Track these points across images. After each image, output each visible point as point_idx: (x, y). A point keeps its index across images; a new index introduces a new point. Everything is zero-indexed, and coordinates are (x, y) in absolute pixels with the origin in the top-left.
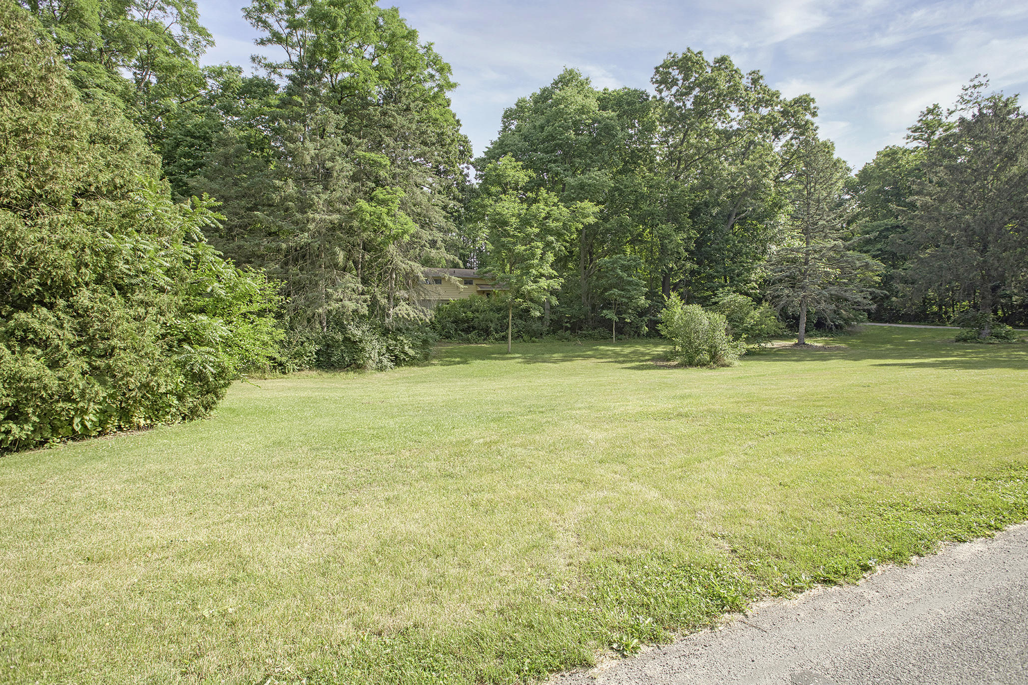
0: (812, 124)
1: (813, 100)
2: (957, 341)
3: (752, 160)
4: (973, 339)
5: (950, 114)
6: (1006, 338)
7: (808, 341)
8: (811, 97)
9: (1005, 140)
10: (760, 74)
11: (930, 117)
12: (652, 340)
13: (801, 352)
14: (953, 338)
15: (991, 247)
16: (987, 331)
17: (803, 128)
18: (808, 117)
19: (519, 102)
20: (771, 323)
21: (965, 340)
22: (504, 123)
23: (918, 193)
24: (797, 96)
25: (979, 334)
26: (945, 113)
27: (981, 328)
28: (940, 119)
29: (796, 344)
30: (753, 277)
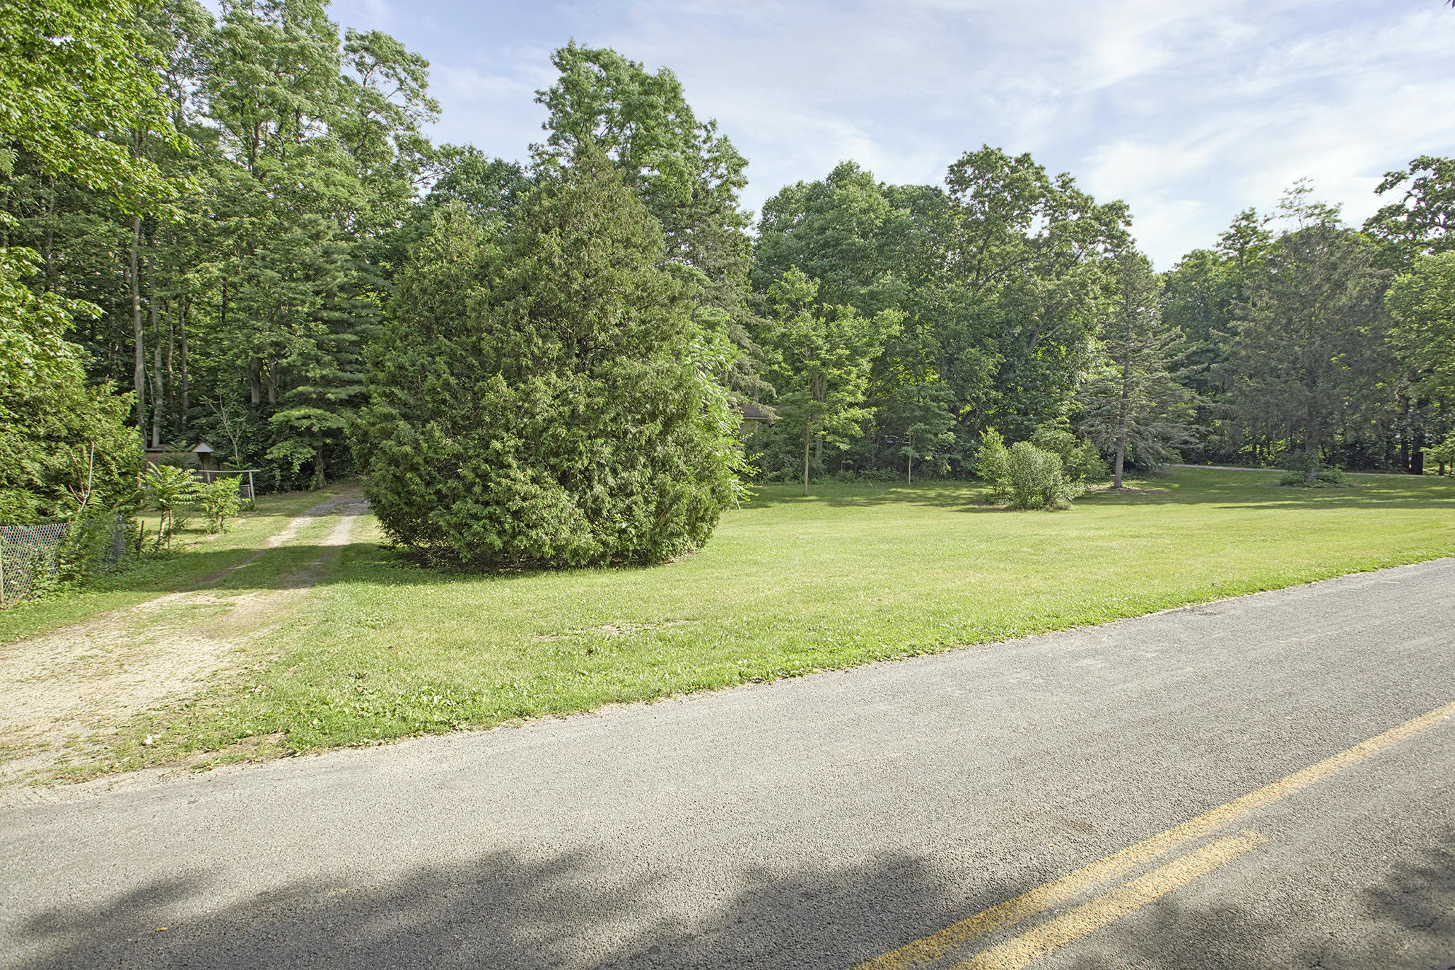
0: (1129, 235)
1: (1127, 207)
2: (1283, 485)
3: (1072, 276)
4: (1300, 483)
5: (1266, 221)
6: (1333, 481)
7: (1124, 484)
8: (1126, 203)
9: (1334, 267)
10: (1071, 176)
11: (1244, 223)
12: (953, 482)
13: (1116, 496)
14: (1278, 481)
15: (1320, 384)
16: (1314, 473)
17: (1119, 240)
18: (1122, 226)
19: (785, 190)
20: (1095, 463)
21: (1291, 484)
22: (765, 215)
23: (1243, 318)
24: (1110, 202)
25: (1306, 477)
26: (1261, 220)
27: (1307, 470)
28: (1255, 227)
29: (1112, 487)
30: (1064, 409)
